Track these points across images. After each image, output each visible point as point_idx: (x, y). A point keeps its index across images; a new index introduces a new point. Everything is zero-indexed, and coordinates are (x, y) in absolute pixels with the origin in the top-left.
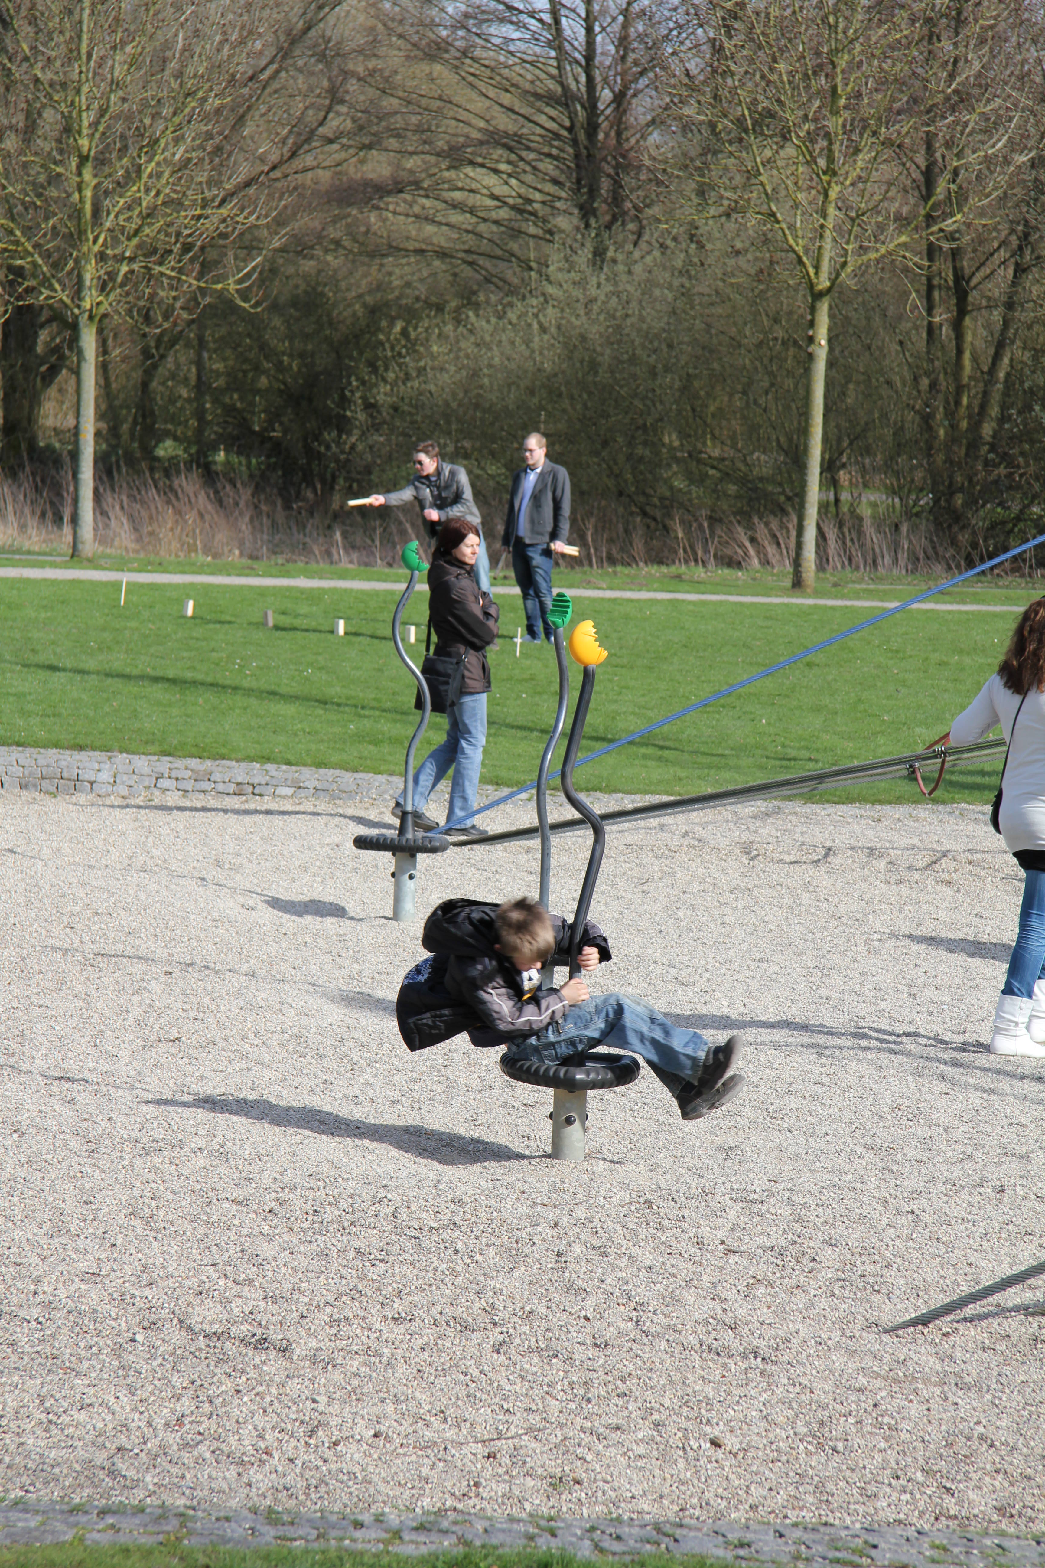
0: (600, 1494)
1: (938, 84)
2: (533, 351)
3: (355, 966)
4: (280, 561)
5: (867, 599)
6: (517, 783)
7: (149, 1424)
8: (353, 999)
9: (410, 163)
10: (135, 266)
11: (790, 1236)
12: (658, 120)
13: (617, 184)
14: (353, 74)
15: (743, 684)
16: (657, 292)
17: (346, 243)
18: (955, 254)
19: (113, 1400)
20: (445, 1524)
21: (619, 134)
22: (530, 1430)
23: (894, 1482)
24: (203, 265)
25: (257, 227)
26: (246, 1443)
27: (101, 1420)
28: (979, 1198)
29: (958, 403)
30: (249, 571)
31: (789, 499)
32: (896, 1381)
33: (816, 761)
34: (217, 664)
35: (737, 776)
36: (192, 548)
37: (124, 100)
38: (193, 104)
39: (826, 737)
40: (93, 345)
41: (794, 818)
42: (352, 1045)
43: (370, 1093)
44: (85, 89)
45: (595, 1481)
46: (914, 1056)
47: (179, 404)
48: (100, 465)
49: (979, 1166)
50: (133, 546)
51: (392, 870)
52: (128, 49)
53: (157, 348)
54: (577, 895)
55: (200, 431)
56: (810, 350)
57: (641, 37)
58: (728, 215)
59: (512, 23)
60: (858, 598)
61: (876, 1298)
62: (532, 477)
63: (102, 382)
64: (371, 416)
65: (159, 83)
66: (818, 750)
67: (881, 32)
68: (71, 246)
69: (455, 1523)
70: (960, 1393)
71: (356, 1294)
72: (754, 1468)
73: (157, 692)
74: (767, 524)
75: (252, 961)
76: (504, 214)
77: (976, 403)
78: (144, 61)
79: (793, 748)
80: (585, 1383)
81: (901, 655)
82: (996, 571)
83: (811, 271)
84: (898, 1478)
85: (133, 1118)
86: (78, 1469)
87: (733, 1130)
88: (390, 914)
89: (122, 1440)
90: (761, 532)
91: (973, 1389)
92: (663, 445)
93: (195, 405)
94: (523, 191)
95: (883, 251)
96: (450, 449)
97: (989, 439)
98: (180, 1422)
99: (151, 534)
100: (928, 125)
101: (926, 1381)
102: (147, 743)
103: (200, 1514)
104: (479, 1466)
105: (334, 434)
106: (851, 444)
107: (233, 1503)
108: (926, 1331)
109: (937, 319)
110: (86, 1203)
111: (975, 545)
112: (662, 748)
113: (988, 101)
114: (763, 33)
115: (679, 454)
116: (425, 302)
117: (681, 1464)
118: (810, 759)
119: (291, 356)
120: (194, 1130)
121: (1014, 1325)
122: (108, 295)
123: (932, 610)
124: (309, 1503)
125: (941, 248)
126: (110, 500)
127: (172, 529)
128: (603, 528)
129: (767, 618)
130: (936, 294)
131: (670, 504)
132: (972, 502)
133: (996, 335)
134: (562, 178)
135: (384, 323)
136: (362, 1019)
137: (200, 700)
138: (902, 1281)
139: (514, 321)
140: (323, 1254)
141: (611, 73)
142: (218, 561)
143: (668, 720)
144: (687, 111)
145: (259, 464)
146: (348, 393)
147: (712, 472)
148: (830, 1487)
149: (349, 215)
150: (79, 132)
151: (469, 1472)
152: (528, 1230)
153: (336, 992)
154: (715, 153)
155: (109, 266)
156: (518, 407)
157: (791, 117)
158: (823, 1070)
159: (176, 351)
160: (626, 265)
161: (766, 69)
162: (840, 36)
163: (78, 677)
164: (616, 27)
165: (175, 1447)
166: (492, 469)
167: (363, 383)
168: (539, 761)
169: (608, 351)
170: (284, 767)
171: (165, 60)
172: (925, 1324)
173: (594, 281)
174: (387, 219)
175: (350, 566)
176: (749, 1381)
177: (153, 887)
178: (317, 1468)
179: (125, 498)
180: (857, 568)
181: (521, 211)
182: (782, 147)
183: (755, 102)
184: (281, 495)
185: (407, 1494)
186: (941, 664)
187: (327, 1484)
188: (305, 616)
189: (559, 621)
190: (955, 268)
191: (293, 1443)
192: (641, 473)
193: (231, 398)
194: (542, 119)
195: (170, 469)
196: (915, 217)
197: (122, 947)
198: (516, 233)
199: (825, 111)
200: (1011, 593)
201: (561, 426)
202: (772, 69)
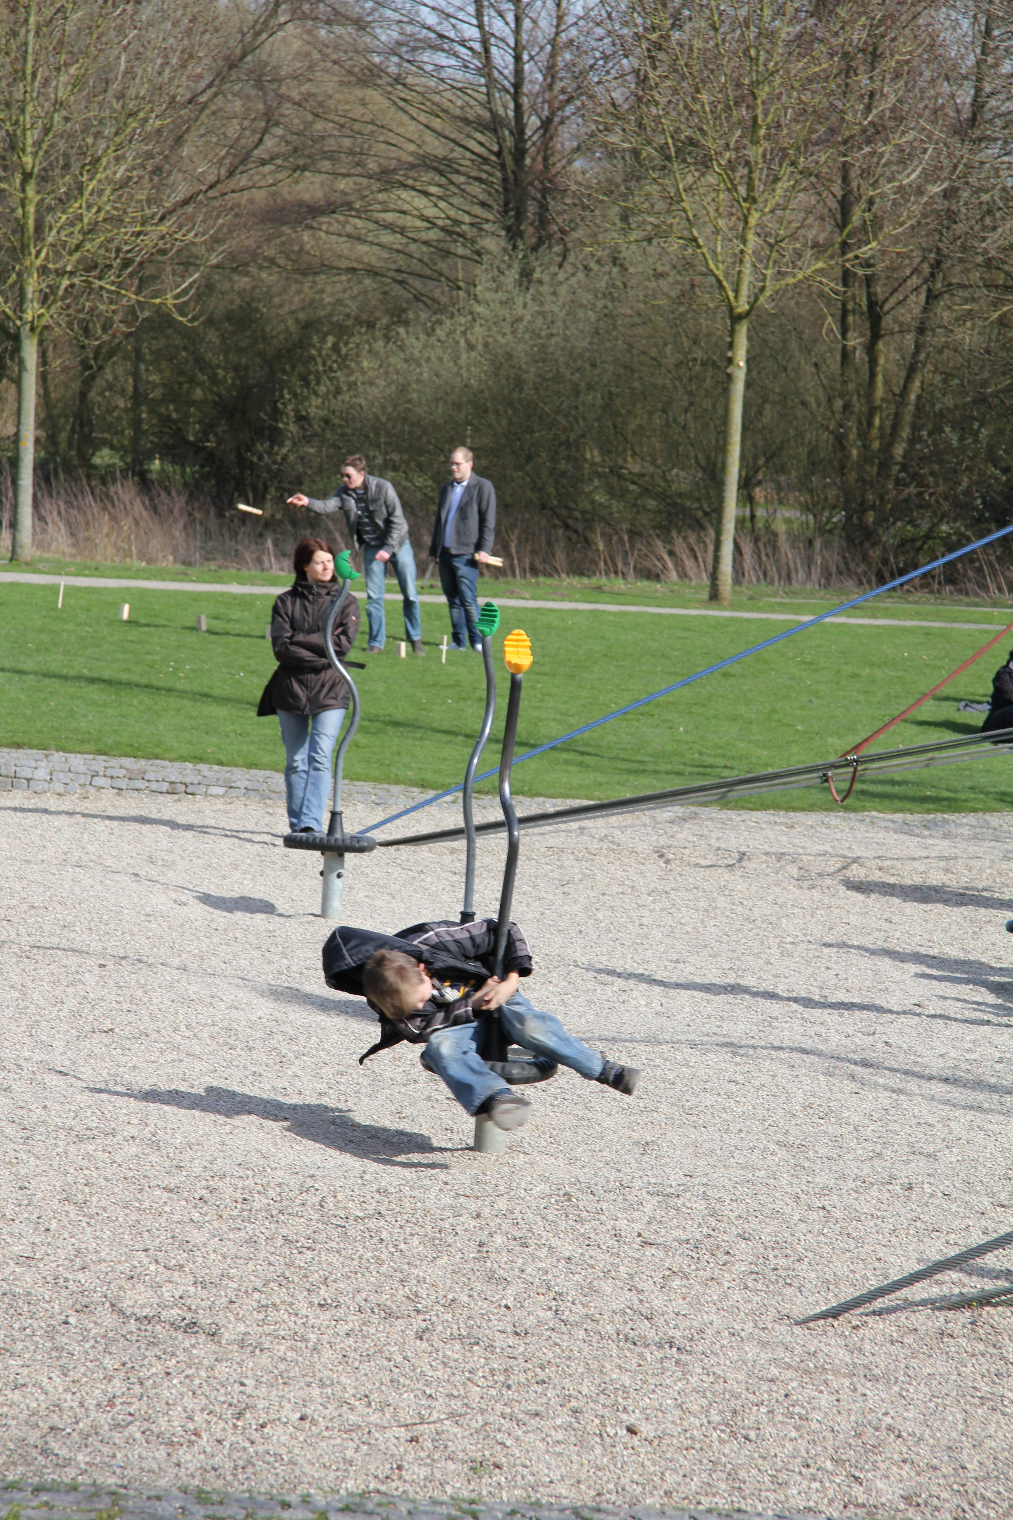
0: (519, 1478)
1: (855, 118)
2: (460, 368)
3: (284, 961)
4: (213, 567)
5: (783, 613)
6: (442, 786)
7: (81, 1404)
8: (282, 994)
9: (342, 185)
10: (76, 280)
11: (705, 1230)
12: (584, 148)
13: (543, 207)
14: (289, 99)
15: (663, 692)
16: (581, 314)
17: (281, 261)
18: (869, 280)
19: (46, 1380)
20: (370, 1506)
21: (545, 159)
22: (452, 1415)
23: (804, 1470)
24: (141, 280)
25: (194, 244)
26: (176, 1424)
27: (35, 1400)
28: (887, 1195)
29: (870, 424)
30: (184, 577)
31: (706, 514)
32: (807, 1372)
33: (732, 768)
34: (152, 667)
35: (655, 782)
36: (128, 554)
37: (67, 119)
38: (134, 125)
39: (741, 745)
40: (35, 356)
41: (709, 823)
42: (280, 1038)
43: (298, 1085)
44: (30, 108)
45: (515, 1466)
46: (825, 1056)
47: (115, 414)
48: (39, 472)
49: (887, 1164)
50: (69, 550)
51: (321, 868)
52: (72, 70)
53: (95, 359)
54: (499, 895)
55: (135, 440)
56: (729, 371)
57: (568, 67)
58: (649, 240)
59: (443, 50)
60: (773, 611)
61: (788, 1291)
62: (459, 490)
63: (41, 392)
64: (303, 428)
65: (101, 105)
66: (733, 758)
67: (800, 65)
68: (14, 260)
69: (380, 1505)
70: (869, 1384)
71: (283, 1280)
72: (669, 1455)
73: (93, 692)
74: (685, 538)
75: (184, 955)
76: (433, 235)
77: (888, 423)
78: (86, 82)
79: (709, 755)
80: (506, 1370)
81: (814, 667)
82: (906, 587)
83: (731, 295)
84: (808, 1466)
85: (67, 1106)
86: (12, 1447)
87: (650, 1126)
88: (318, 911)
89: (55, 1420)
90: (680, 546)
91: (882, 1381)
92: (586, 460)
93: (131, 415)
94: (452, 213)
95: (800, 276)
96: (379, 461)
97: (900, 459)
98: (111, 1403)
99: (87, 539)
100: (845, 155)
101: (836, 1373)
102: (83, 742)
103: (131, 1492)
104: (402, 1449)
105: (267, 444)
106: (767, 461)
107: (163, 1483)
108: (836, 1324)
109: (851, 343)
110: (21, 1188)
111: (885, 562)
112: (582, 753)
113: (904, 133)
114: (687, 65)
115: (600, 470)
116: (357, 318)
117: (598, 1450)
118: (726, 767)
119: (225, 368)
120: (126, 1118)
121: (921, 1318)
122: (49, 307)
123: (844, 624)
124: (236, 1483)
125: (855, 274)
126: (48, 506)
127: (107, 535)
128: (527, 540)
129: (685, 629)
130: (850, 319)
131: (592, 517)
132: (882, 520)
133: (908, 359)
134: (490, 202)
135: (315, 338)
136: (291, 1013)
137: (135, 701)
138: (813, 1275)
139: (443, 337)
140: (252, 1241)
141: (540, 100)
142: (152, 567)
143: (588, 727)
144: (613, 139)
145: (193, 473)
146: (280, 405)
147: (632, 487)
148: (742, 1474)
149: (283, 234)
150: (23, 150)
151: (392, 1456)
152: (451, 1220)
153: (265, 987)
154: (638, 179)
155: (51, 279)
156: (446, 422)
157: (712, 145)
158: (738, 1068)
159: (114, 363)
160: (552, 286)
161: (689, 99)
162: (761, 68)
163: (16, 677)
164: (544, 57)
165: (106, 1427)
166: (419, 481)
167: (295, 395)
168: (466, 765)
169: (533, 369)
170: (216, 767)
171: (107, 82)
172: (835, 1317)
173: (519, 301)
174: (320, 238)
175: (281, 573)
176: (664, 1370)
177: (88, 882)
178: (245, 1449)
179: (62, 504)
180: (772, 582)
181: (450, 233)
182: (703, 174)
183: (678, 130)
184: (214, 503)
185: (332, 1475)
186: (853, 676)
187: (254, 1465)
188: (238, 621)
189: (487, 630)
190: (869, 295)
191: (222, 1424)
192: (564, 487)
193: (167, 409)
194: (472, 145)
195: (106, 477)
196: (832, 245)
197: (57, 939)
198: (446, 254)
199: (745, 141)
200: (920, 608)
201: (487, 441)
202: (694, 99)
